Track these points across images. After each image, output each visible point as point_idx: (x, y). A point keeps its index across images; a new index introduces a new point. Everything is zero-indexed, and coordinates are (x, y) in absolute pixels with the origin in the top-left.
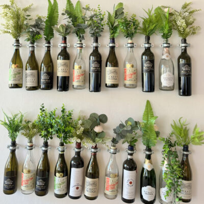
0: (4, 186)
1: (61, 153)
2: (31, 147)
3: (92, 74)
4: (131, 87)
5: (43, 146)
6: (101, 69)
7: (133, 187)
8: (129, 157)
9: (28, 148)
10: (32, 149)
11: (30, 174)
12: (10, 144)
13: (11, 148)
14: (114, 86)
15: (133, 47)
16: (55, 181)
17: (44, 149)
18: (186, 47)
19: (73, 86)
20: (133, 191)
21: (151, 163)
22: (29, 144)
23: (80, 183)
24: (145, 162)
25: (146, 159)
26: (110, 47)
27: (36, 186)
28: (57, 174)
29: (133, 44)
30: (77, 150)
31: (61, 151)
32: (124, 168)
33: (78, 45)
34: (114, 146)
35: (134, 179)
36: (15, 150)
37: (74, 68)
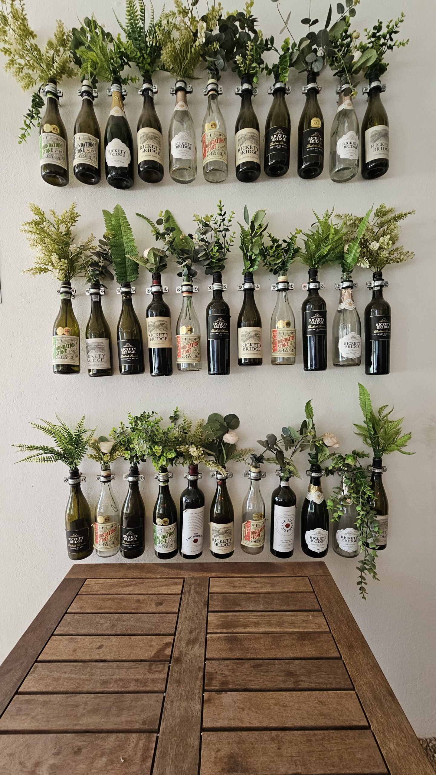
0: (69, 547)
1: (162, 484)
2: (109, 478)
3: (213, 341)
4: (285, 362)
5: (130, 475)
6: (229, 332)
7: (291, 532)
8: (283, 484)
9: (103, 479)
10: (110, 481)
11: (109, 525)
12: (69, 475)
13: (71, 481)
14: (255, 362)
15: (288, 289)
16: (155, 531)
17: (131, 479)
18: (381, 286)
19: (179, 365)
20: (292, 537)
21: (320, 490)
22: (103, 473)
23: (200, 532)
24: (309, 491)
25: (312, 485)
26: (245, 290)
27: (121, 543)
28: (158, 520)
29: (288, 283)
30: (191, 478)
31: (163, 482)
32: (274, 502)
33: (185, 289)
34: (256, 467)
35: (292, 518)
36: (79, 483)
37: (177, 333)
